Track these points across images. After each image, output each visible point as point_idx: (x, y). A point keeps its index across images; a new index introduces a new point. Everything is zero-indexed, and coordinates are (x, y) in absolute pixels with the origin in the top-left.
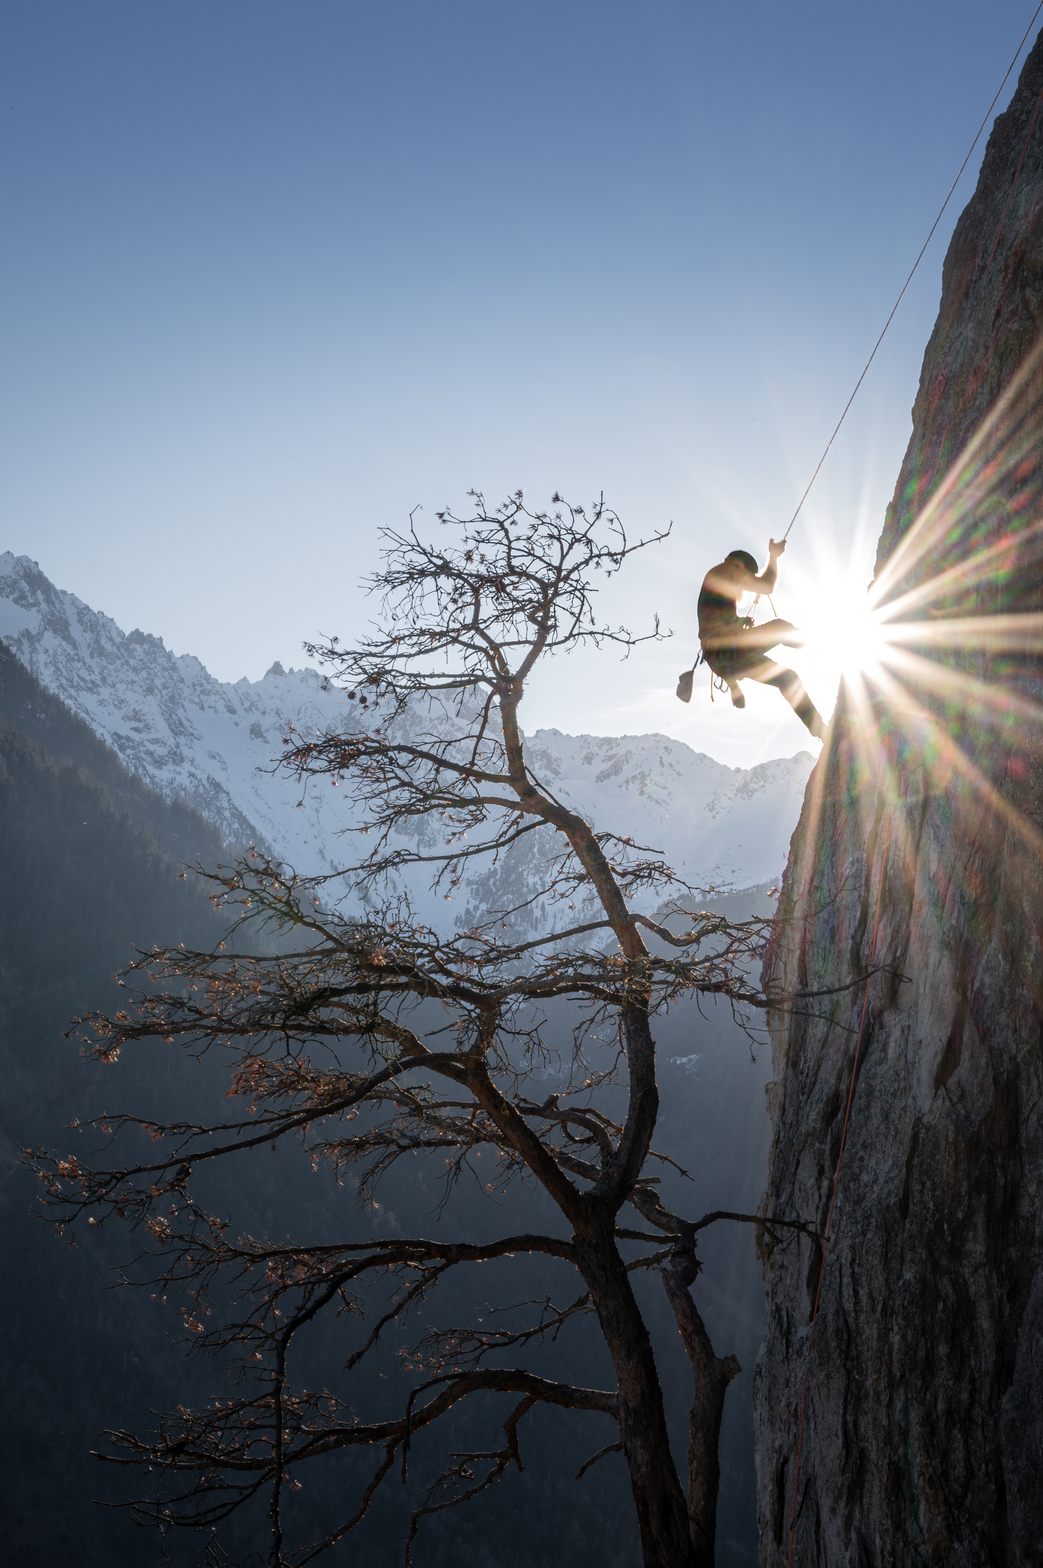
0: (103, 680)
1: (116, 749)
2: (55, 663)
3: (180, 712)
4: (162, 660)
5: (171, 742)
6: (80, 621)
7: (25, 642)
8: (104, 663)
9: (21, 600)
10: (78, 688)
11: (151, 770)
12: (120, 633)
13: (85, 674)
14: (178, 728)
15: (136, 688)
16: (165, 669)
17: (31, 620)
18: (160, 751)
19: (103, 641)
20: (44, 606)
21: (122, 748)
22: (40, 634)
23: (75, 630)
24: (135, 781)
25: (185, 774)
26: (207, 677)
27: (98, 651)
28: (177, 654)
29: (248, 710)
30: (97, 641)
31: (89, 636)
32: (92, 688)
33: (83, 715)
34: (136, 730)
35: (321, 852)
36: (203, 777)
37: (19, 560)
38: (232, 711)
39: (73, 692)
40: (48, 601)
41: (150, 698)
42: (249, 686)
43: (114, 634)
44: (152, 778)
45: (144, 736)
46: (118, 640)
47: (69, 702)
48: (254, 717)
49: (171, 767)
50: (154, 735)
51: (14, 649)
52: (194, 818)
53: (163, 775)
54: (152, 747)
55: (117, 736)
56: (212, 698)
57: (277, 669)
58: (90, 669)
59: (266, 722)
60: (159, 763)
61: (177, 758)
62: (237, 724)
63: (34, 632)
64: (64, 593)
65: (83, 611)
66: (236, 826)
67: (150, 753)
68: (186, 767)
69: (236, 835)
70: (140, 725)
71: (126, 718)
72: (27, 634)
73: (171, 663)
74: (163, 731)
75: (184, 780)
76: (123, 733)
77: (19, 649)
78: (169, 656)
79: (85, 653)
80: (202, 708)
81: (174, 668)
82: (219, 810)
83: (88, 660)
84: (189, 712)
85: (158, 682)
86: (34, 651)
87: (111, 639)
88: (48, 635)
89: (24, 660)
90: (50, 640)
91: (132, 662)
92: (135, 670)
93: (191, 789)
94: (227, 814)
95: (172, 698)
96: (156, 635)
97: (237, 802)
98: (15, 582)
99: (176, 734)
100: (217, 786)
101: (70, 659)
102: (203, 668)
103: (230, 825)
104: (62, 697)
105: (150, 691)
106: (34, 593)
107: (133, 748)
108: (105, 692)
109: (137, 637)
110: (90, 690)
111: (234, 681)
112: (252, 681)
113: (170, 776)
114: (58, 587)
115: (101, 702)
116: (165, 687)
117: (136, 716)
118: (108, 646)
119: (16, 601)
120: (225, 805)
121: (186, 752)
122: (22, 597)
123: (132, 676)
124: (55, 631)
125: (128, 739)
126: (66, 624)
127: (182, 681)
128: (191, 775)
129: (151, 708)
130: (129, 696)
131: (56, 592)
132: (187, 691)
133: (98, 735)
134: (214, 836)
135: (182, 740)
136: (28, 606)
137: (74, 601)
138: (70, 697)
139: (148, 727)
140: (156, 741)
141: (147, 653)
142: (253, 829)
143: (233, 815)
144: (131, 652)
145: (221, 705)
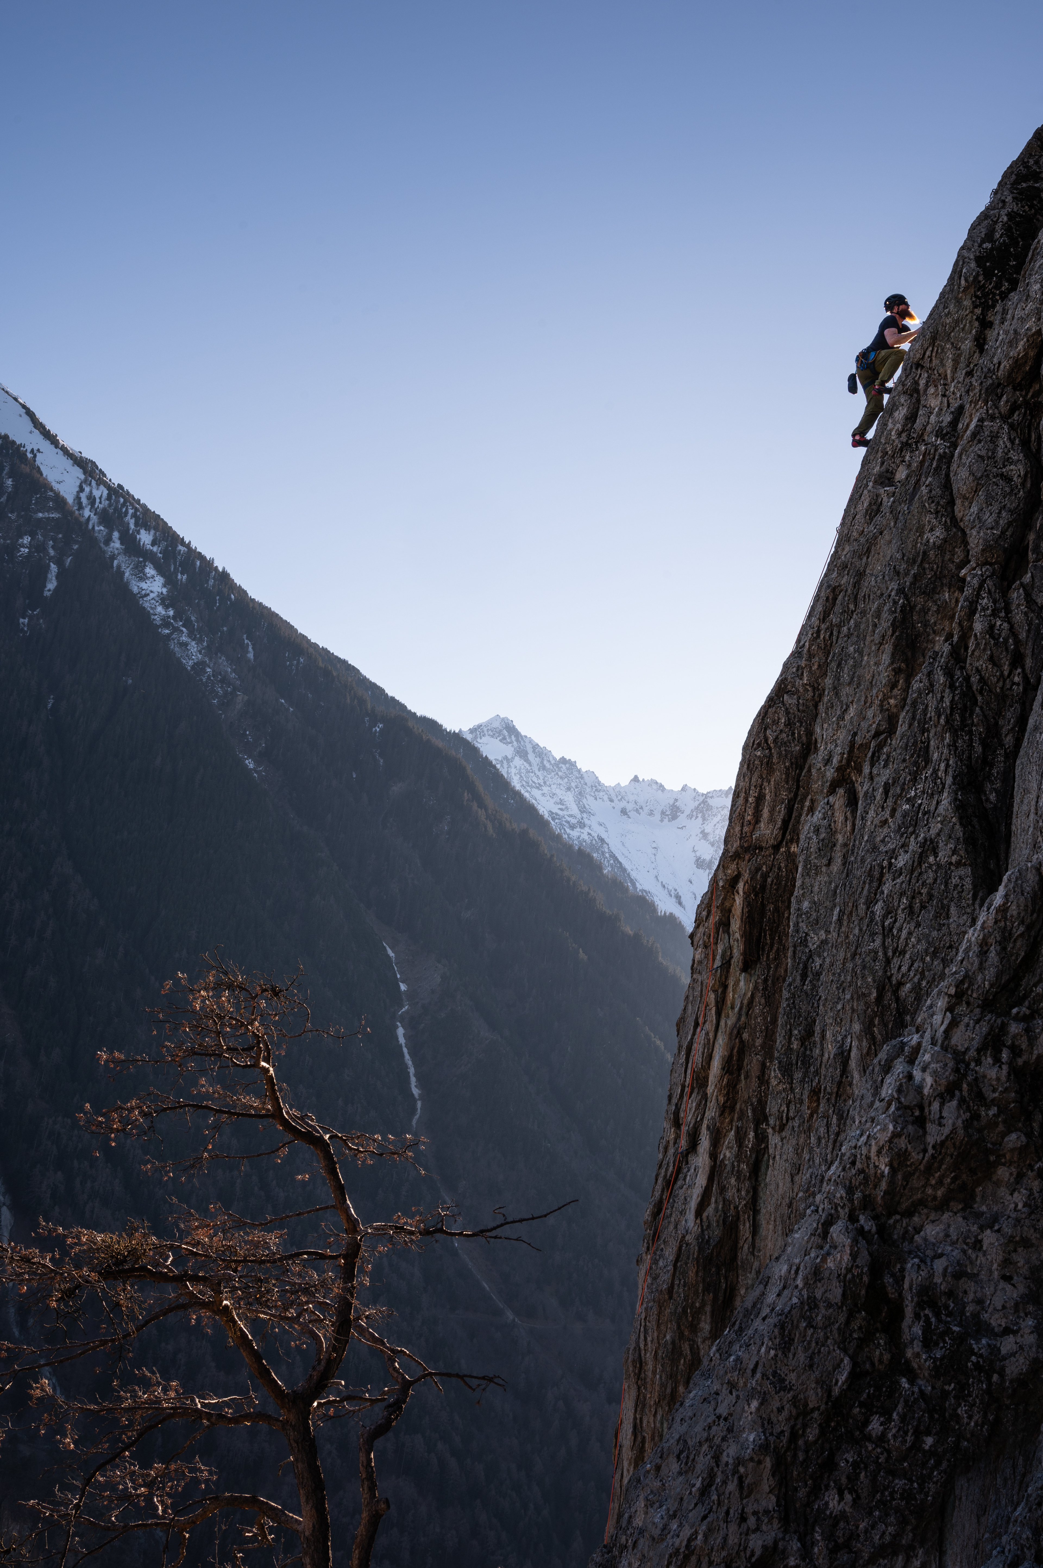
0: (545, 783)
1: (550, 819)
2: (520, 773)
3: (584, 801)
4: (575, 773)
5: (579, 816)
6: (534, 751)
7: (505, 762)
8: (545, 774)
9: (503, 740)
10: (532, 787)
11: (568, 831)
12: (554, 759)
13: (535, 780)
14: (583, 810)
15: (562, 787)
16: (577, 778)
17: (509, 750)
18: (573, 821)
19: (545, 762)
20: (515, 743)
21: (553, 819)
22: (513, 758)
23: (531, 756)
24: (559, 837)
25: (586, 834)
26: (599, 783)
27: (543, 767)
28: (584, 770)
29: (620, 800)
30: (542, 762)
31: (538, 759)
32: (539, 787)
33: (534, 801)
34: (561, 809)
35: (656, 877)
36: (595, 835)
37: (503, 719)
38: (611, 801)
39: (529, 789)
40: (517, 741)
41: (569, 793)
42: (621, 787)
43: (551, 759)
44: (568, 835)
45: (565, 813)
46: (553, 762)
47: (526, 795)
48: (623, 804)
49: (578, 829)
50: (570, 813)
51: (498, 766)
52: (589, 857)
53: (574, 834)
54: (569, 819)
55: (551, 813)
56: (601, 794)
57: (636, 779)
58: (538, 777)
59: (629, 807)
60: (572, 827)
61: (582, 825)
62: (614, 808)
63: (510, 757)
64: (526, 737)
65: (535, 747)
66: (612, 862)
67: (568, 822)
68: (587, 830)
69: (612, 866)
70: (563, 807)
71: (556, 803)
72: (506, 758)
73: (580, 775)
74: (574, 810)
75: (585, 836)
76: (554, 811)
77: (502, 766)
78: (579, 771)
79: (535, 768)
80: (596, 799)
81: (582, 777)
82: (603, 853)
83: (537, 772)
84: (589, 802)
85: (573, 785)
86: (509, 767)
87: (549, 761)
88: (517, 759)
89: (504, 772)
90: (518, 762)
91: (560, 773)
92: (561, 778)
93: (589, 841)
94: (607, 855)
95: (580, 793)
96: (573, 760)
97: (613, 849)
98: (501, 731)
99: (582, 812)
100: (602, 840)
101: (528, 772)
102: (597, 778)
103: (608, 861)
104: (523, 792)
105: (569, 789)
106: (510, 737)
107: (559, 819)
108: (545, 789)
109: (563, 760)
110: (537, 788)
111: (613, 785)
112: (623, 785)
113: (578, 834)
114: (523, 734)
115: (543, 795)
116: (577, 787)
117: (561, 802)
118: (548, 765)
119: (501, 741)
120: (606, 850)
121: (587, 822)
122: (504, 738)
123: (560, 781)
124: (520, 757)
125: (557, 814)
126: (526, 753)
127: (586, 784)
128: (589, 834)
129: (569, 798)
130: (558, 791)
131: (522, 736)
132: (588, 790)
133: (541, 812)
134: (600, 867)
135: (585, 815)
136: (507, 743)
137: (531, 741)
138: (527, 791)
139: (567, 808)
140: (571, 816)
141: (568, 769)
142: (620, 863)
143: (610, 856)
144: (560, 769)
145: (606, 798)
